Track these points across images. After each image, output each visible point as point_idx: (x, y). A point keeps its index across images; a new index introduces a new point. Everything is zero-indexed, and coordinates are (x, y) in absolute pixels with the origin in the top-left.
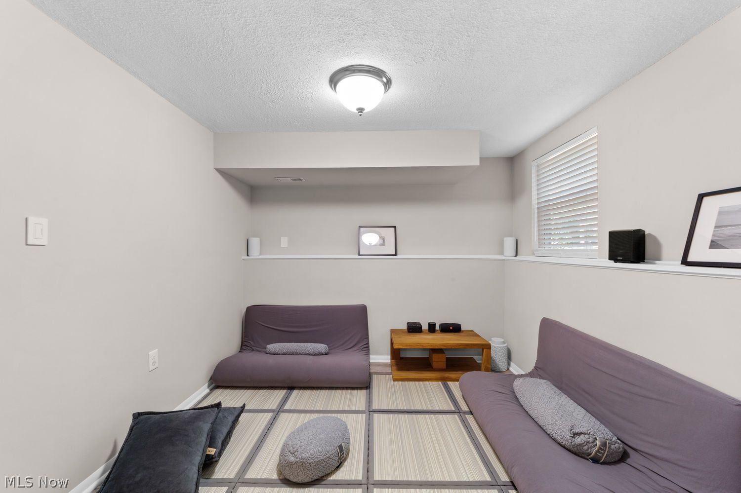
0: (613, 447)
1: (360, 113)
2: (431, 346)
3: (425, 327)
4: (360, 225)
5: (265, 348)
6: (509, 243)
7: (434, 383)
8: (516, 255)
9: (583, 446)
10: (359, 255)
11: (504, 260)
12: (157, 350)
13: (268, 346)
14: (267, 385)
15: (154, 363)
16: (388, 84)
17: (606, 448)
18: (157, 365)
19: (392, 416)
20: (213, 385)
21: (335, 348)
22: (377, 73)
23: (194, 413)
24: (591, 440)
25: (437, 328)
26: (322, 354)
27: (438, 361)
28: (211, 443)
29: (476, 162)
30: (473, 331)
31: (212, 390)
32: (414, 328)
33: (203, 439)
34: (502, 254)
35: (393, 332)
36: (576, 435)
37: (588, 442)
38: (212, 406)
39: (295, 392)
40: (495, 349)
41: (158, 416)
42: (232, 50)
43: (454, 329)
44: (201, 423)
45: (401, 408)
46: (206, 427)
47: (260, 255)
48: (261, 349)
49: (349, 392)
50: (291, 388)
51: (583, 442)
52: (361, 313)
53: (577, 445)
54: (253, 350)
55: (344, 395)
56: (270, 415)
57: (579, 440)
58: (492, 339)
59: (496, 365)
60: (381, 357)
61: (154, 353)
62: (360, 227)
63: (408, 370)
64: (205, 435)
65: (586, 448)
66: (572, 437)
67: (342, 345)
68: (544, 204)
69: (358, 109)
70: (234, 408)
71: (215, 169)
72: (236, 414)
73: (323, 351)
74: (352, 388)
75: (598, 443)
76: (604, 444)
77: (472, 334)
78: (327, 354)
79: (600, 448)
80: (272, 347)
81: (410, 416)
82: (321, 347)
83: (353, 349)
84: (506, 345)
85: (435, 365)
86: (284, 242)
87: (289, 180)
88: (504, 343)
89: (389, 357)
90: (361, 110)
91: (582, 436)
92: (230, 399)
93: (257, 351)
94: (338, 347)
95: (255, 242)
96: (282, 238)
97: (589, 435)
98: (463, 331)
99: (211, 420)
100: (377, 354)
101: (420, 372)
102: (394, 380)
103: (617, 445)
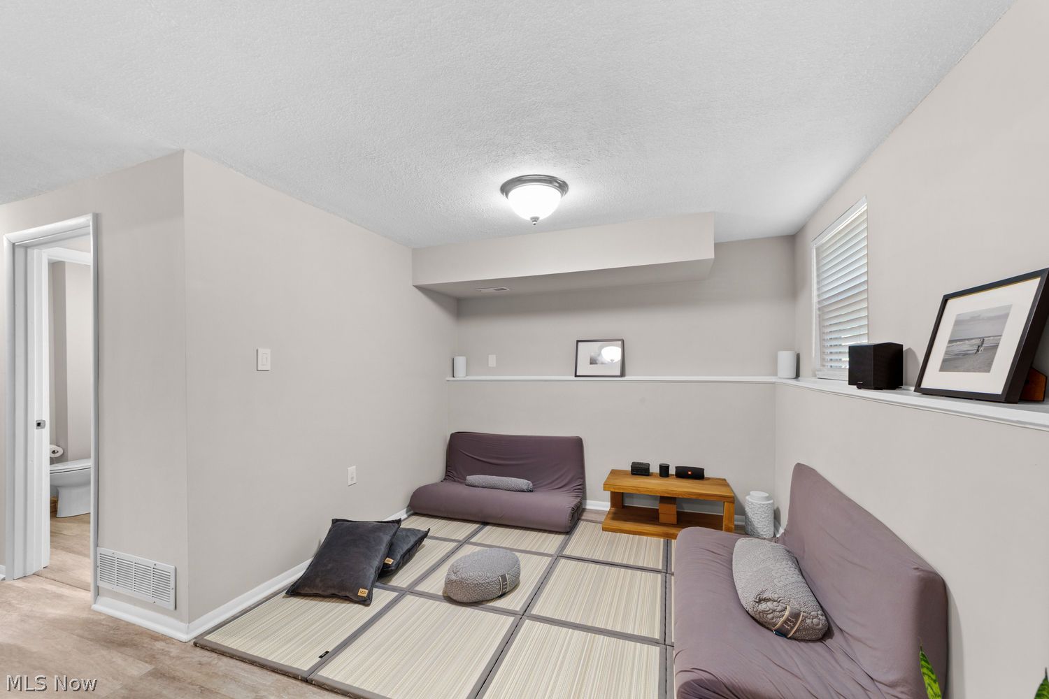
0: (808, 621)
1: (534, 222)
2: (651, 491)
3: (655, 469)
4: (579, 339)
5: (465, 479)
6: (785, 361)
7: (654, 539)
8: (798, 375)
9: (768, 614)
10: (576, 376)
11: (774, 383)
12: (354, 467)
13: (468, 477)
14: (460, 517)
15: (352, 478)
16: (563, 187)
17: (797, 620)
18: (355, 481)
19: (581, 564)
20: (412, 512)
21: (540, 487)
22: (550, 180)
23: (377, 525)
24: (779, 608)
25: (672, 471)
26: (523, 491)
27: (668, 512)
28: (390, 553)
29: (710, 255)
30: (725, 480)
31: (409, 516)
32: (640, 470)
33: (383, 548)
34: (775, 373)
35: (614, 473)
36: (760, 601)
37: (774, 611)
38: (393, 522)
39: (488, 528)
40: (753, 506)
41: (350, 523)
42: (403, 184)
43: (696, 474)
44: (381, 534)
45: (596, 558)
46: (386, 539)
47: (467, 376)
48: (462, 481)
49: (545, 534)
50: (485, 524)
51: (768, 609)
52: (576, 446)
53: (760, 613)
54: (455, 481)
55: (537, 538)
56: (455, 544)
57: (763, 606)
58: (752, 493)
59: (754, 529)
60: (599, 503)
61: (352, 469)
62: (578, 341)
63: (626, 520)
64: (384, 545)
65: (770, 616)
66: (757, 602)
67: (551, 483)
68: (826, 303)
69: (532, 219)
70: (419, 530)
71: (414, 286)
72: (419, 536)
73: (525, 487)
74: (550, 532)
75: (787, 613)
76: (796, 616)
77: (723, 483)
78: (531, 491)
79: (788, 619)
80: (472, 479)
81: (602, 567)
82: (523, 483)
83: (562, 489)
84: (771, 501)
85: (662, 518)
86: (492, 361)
87: (491, 290)
88: (768, 498)
89: (609, 504)
90: (535, 219)
91: (769, 604)
92: (419, 524)
93: (458, 482)
94: (545, 485)
95: (461, 362)
96: (490, 356)
97: (779, 602)
98: (708, 479)
99: (392, 533)
100: (596, 499)
101: (637, 524)
102: (604, 529)
103: (815, 621)
